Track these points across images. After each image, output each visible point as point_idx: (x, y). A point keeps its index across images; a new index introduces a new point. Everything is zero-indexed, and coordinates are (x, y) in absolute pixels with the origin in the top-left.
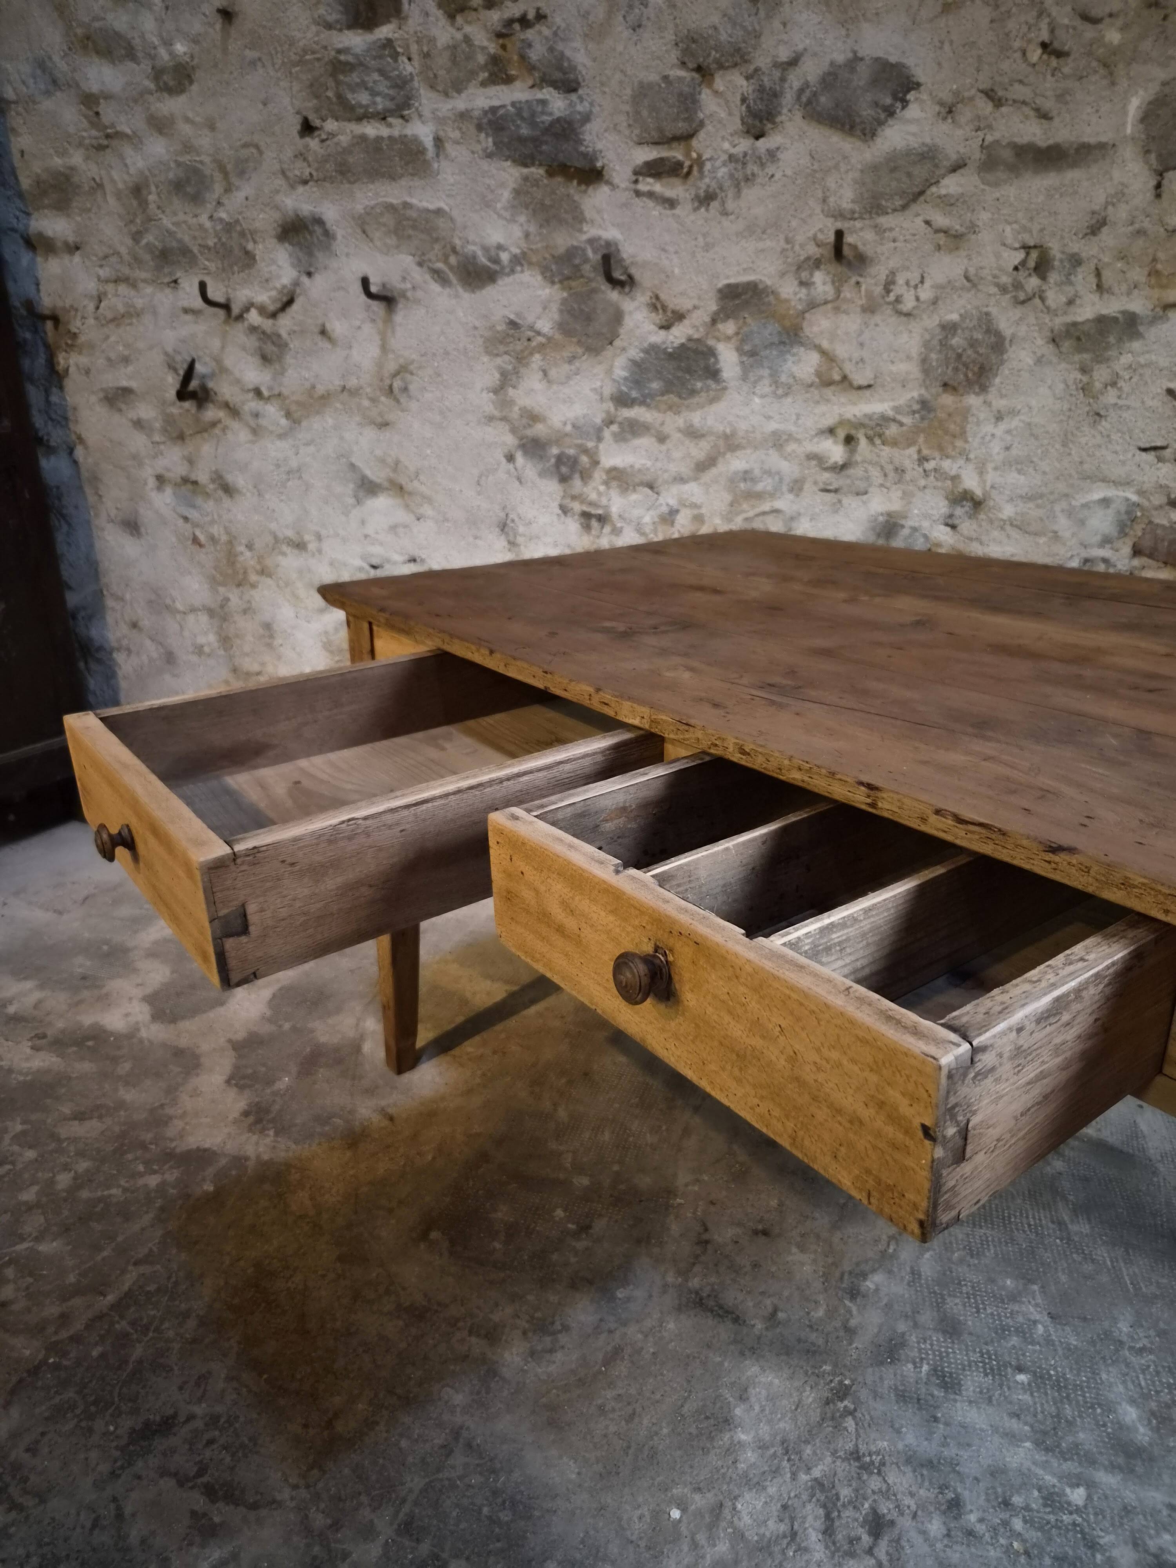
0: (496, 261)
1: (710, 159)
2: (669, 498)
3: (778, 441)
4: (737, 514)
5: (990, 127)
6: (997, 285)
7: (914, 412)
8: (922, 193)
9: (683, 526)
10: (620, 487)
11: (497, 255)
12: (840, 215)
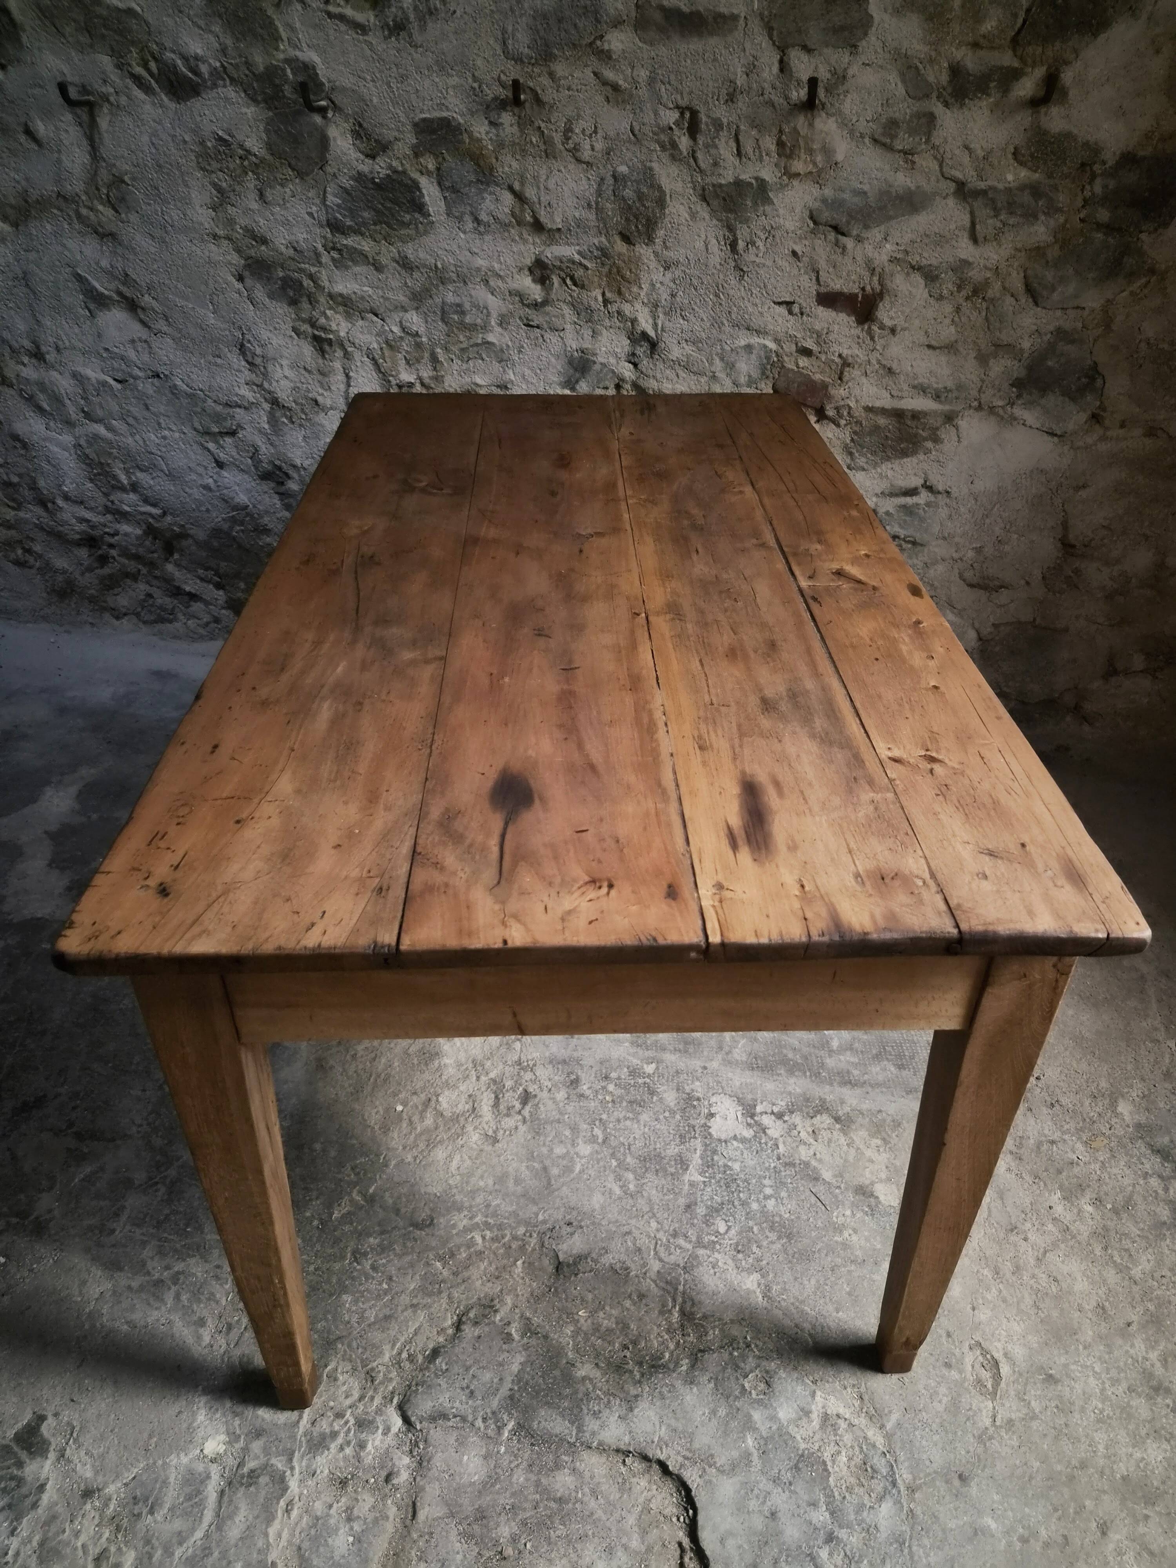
0: (196, 73)
2: (393, 325)
3: (484, 277)
4: (455, 344)
6: (658, 142)
7: (596, 258)
8: (589, 45)
9: (407, 352)
10: (345, 312)
11: (197, 66)
12: (519, 59)
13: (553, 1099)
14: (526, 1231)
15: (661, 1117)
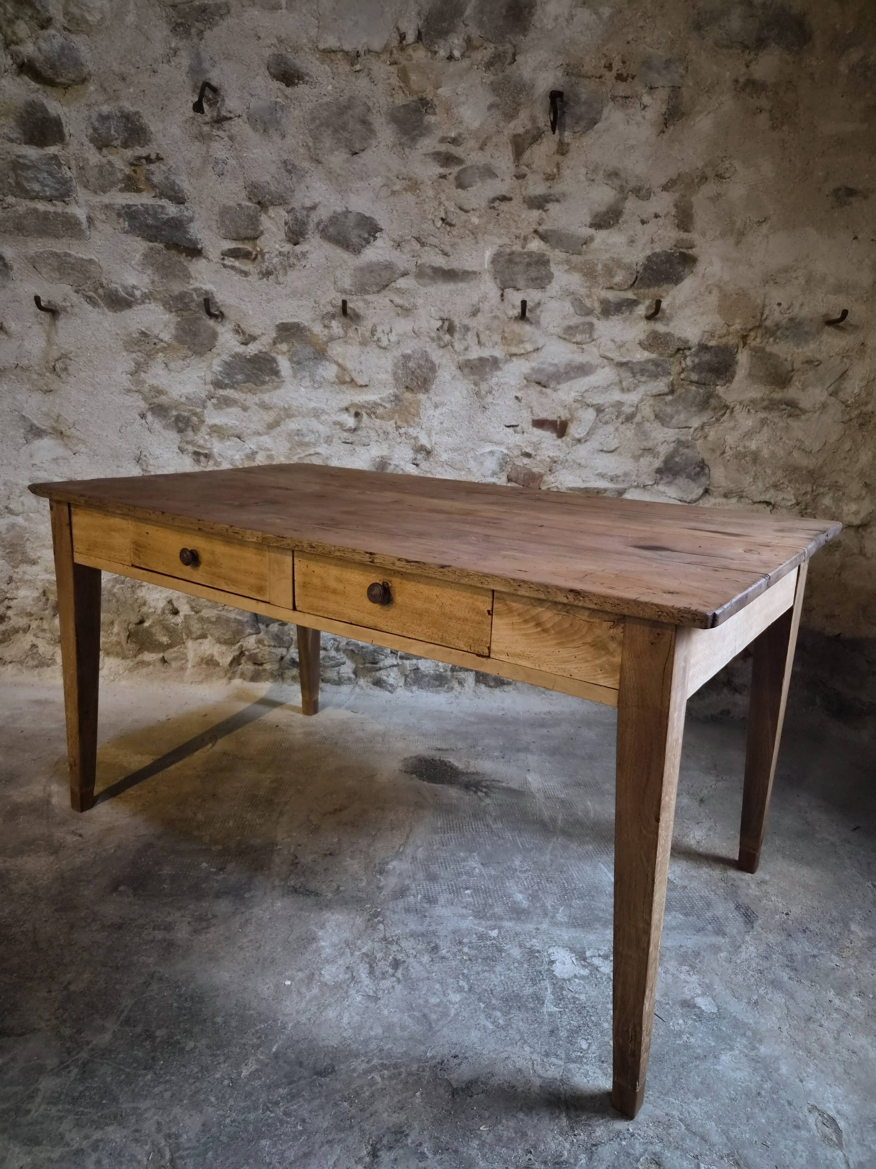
0: (132, 295)
1: (268, 252)
2: (251, 445)
3: (317, 414)
4: (294, 455)
5: (419, 256)
6: (430, 337)
7: (392, 401)
8: (387, 285)
9: (260, 460)
10: (218, 436)
11: (132, 291)
12: (344, 291)
13: (420, 963)
14: (419, 1067)
15: (512, 967)
